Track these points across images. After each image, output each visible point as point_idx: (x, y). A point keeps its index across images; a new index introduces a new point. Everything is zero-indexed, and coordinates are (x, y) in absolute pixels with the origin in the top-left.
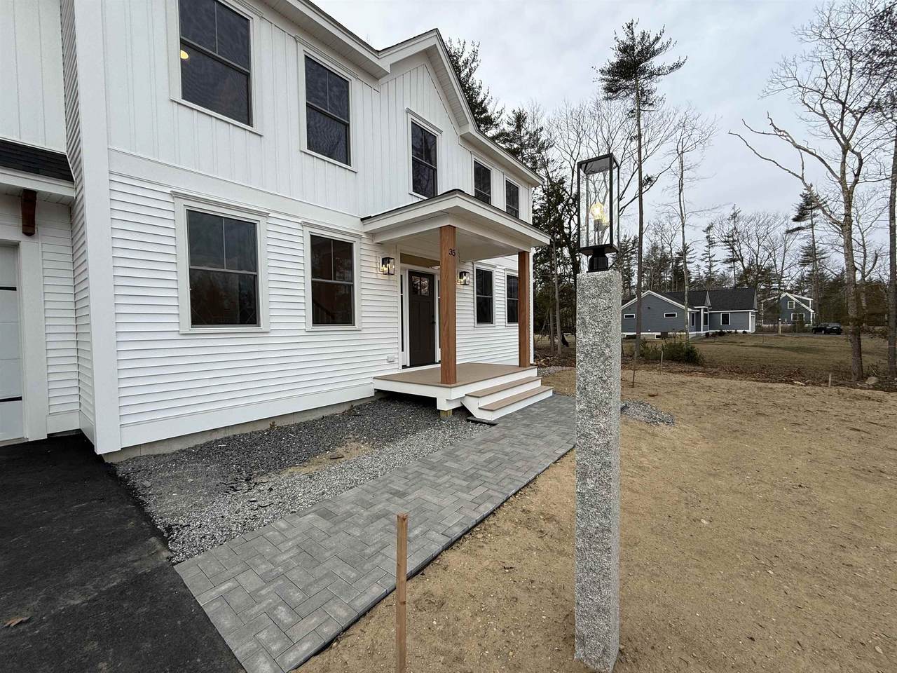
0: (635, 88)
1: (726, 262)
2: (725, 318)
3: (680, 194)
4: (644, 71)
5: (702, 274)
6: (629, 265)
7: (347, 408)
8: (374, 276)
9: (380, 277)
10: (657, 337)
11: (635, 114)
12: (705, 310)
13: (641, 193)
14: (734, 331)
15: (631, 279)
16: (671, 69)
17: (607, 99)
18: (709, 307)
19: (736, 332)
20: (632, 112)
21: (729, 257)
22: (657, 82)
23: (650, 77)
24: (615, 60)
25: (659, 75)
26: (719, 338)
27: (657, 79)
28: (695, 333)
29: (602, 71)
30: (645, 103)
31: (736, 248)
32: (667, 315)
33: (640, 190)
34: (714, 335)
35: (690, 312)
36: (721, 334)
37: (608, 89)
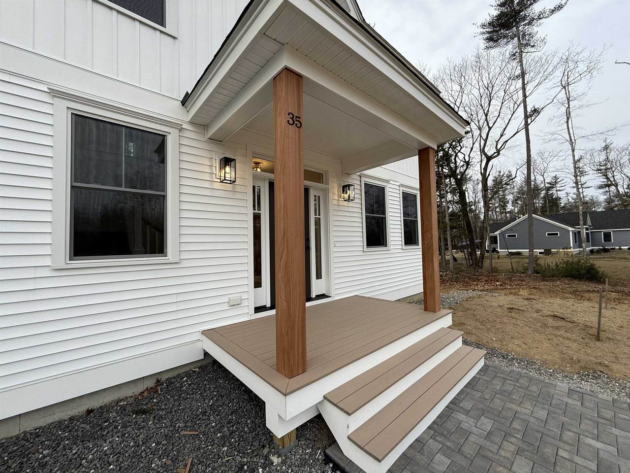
0: (517, 35)
1: (601, 187)
2: (607, 237)
3: (567, 122)
4: (524, 18)
5: (571, 200)
6: (504, 195)
7: (151, 384)
8: (207, 185)
9: (218, 186)
10: (540, 253)
11: (517, 56)
12: (587, 229)
13: (527, 125)
14: (617, 247)
15: (506, 206)
16: (553, 11)
17: (487, 48)
18: (590, 226)
19: (620, 249)
20: (514, 55)
21: (603, 183)
22: (537, 26)
23: (530, 23)
24: (495, 13)
25: (540, 19)
26: (604, 254)
27: (538, 23)
28: (578, 249)
29: (483, 26)
30: (527, 45)
31: (610, 175)
32: (548, 234)
33: (526, 122)
34: (598, 251)
35: (573, 231)
36: (606, 251)
37: (490, 39)
